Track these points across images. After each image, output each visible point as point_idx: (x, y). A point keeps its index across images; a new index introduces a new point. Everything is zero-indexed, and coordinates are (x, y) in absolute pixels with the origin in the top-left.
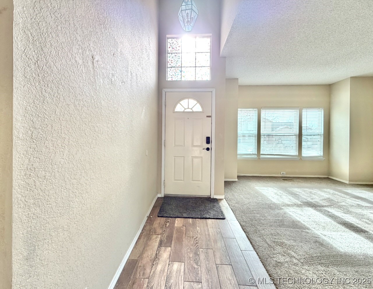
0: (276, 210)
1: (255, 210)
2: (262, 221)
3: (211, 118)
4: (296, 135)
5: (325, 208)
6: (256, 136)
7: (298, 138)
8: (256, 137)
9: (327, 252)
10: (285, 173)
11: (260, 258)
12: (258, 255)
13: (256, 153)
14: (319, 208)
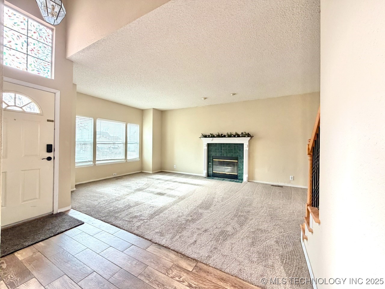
0: (122, 200)
1: (107, 206)
2: (117, 211)
3: (54, 123)
4: (123, 143)
5: (147, 189)
6: (92, 143)
7: (125, 145)
8: (92, 145)
9: (156, 209)
10: (116, 174)
11: (127, 231)
12: (125, 230)
13: (92, 160)
14: (144, 190)
